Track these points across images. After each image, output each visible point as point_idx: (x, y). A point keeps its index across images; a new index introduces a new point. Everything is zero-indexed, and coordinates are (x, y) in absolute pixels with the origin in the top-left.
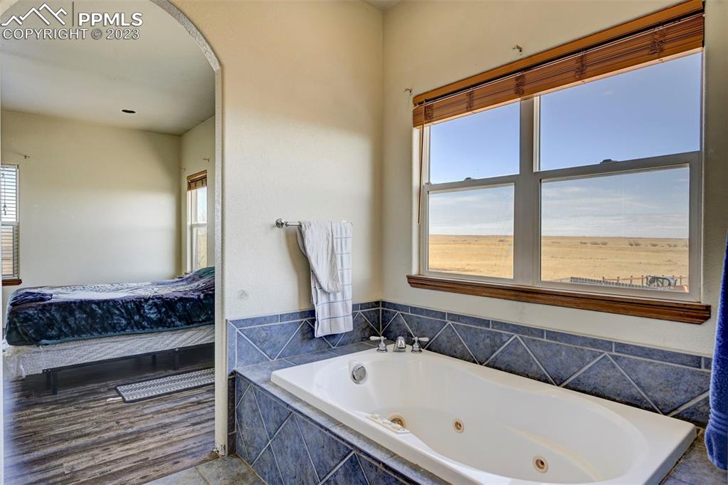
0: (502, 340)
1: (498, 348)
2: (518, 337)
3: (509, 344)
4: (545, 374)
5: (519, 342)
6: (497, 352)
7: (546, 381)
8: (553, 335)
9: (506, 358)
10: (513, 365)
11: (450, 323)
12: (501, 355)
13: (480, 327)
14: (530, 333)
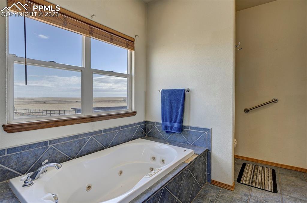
0: (85, 141)
1: (83, 146)
2: (92, 137)
3: (88, 142)
4: (102, 147)
5: (93, 139)
6: (82, 148)
7: (103, 149)
8: (105, 131)
9: (87, 148)
10: (90, 150)
11: (51, 146)
12: (85, 148)
13: (73, 140)
14: (97, 133)
